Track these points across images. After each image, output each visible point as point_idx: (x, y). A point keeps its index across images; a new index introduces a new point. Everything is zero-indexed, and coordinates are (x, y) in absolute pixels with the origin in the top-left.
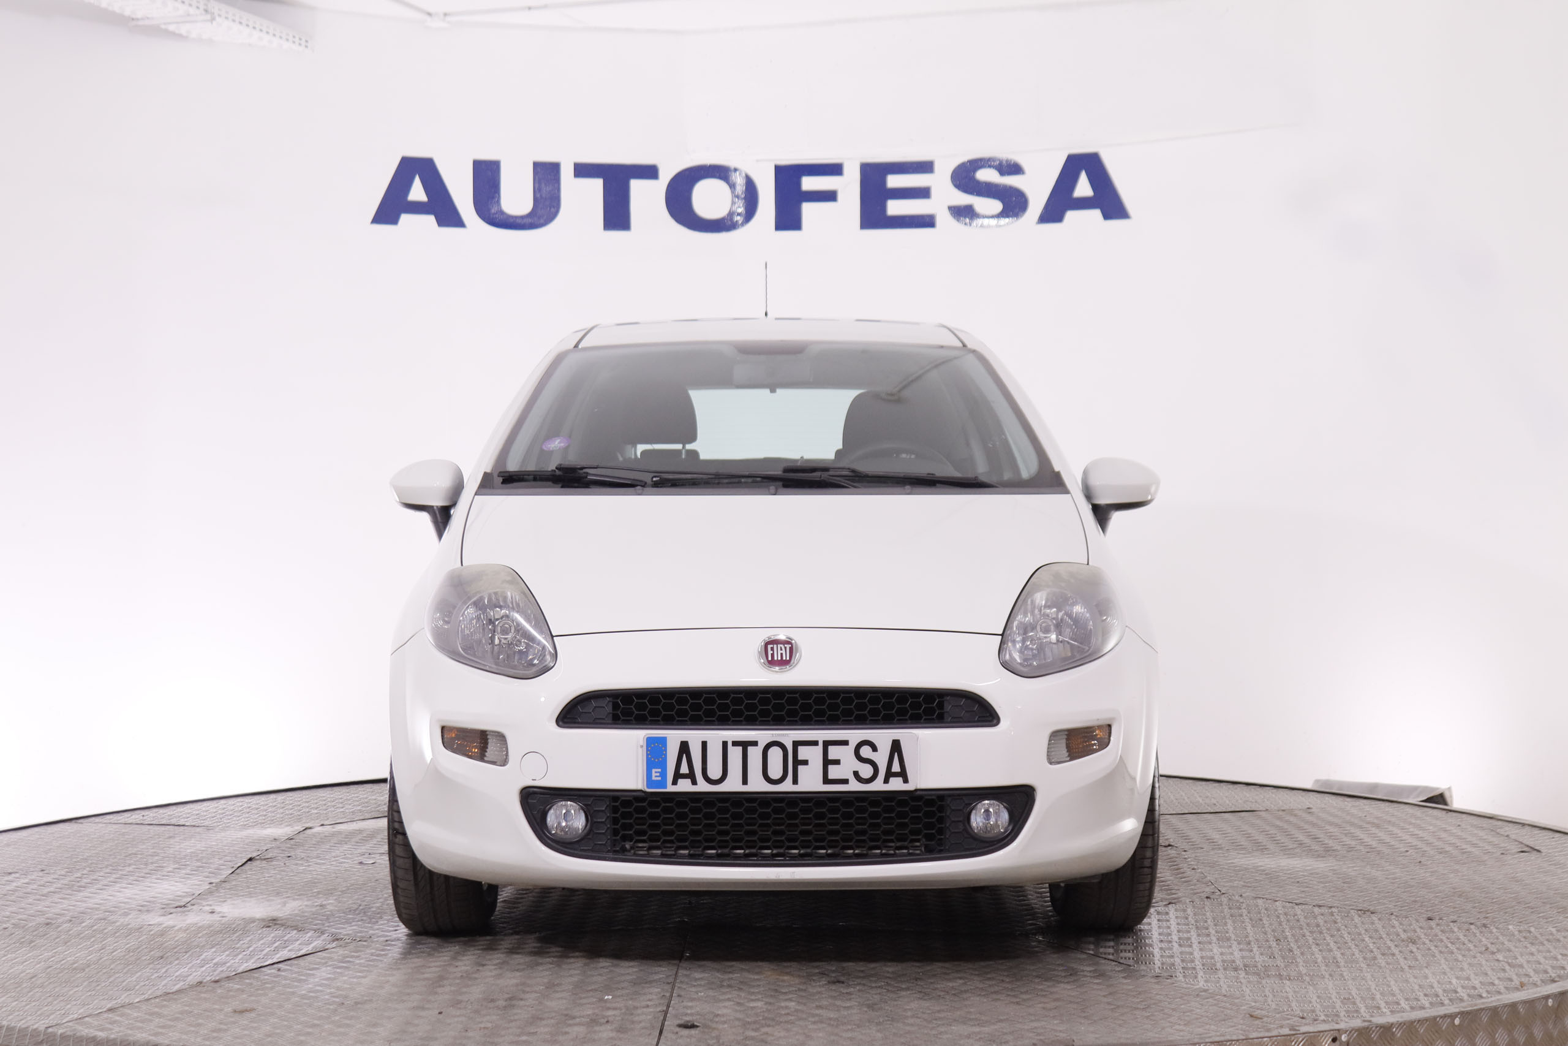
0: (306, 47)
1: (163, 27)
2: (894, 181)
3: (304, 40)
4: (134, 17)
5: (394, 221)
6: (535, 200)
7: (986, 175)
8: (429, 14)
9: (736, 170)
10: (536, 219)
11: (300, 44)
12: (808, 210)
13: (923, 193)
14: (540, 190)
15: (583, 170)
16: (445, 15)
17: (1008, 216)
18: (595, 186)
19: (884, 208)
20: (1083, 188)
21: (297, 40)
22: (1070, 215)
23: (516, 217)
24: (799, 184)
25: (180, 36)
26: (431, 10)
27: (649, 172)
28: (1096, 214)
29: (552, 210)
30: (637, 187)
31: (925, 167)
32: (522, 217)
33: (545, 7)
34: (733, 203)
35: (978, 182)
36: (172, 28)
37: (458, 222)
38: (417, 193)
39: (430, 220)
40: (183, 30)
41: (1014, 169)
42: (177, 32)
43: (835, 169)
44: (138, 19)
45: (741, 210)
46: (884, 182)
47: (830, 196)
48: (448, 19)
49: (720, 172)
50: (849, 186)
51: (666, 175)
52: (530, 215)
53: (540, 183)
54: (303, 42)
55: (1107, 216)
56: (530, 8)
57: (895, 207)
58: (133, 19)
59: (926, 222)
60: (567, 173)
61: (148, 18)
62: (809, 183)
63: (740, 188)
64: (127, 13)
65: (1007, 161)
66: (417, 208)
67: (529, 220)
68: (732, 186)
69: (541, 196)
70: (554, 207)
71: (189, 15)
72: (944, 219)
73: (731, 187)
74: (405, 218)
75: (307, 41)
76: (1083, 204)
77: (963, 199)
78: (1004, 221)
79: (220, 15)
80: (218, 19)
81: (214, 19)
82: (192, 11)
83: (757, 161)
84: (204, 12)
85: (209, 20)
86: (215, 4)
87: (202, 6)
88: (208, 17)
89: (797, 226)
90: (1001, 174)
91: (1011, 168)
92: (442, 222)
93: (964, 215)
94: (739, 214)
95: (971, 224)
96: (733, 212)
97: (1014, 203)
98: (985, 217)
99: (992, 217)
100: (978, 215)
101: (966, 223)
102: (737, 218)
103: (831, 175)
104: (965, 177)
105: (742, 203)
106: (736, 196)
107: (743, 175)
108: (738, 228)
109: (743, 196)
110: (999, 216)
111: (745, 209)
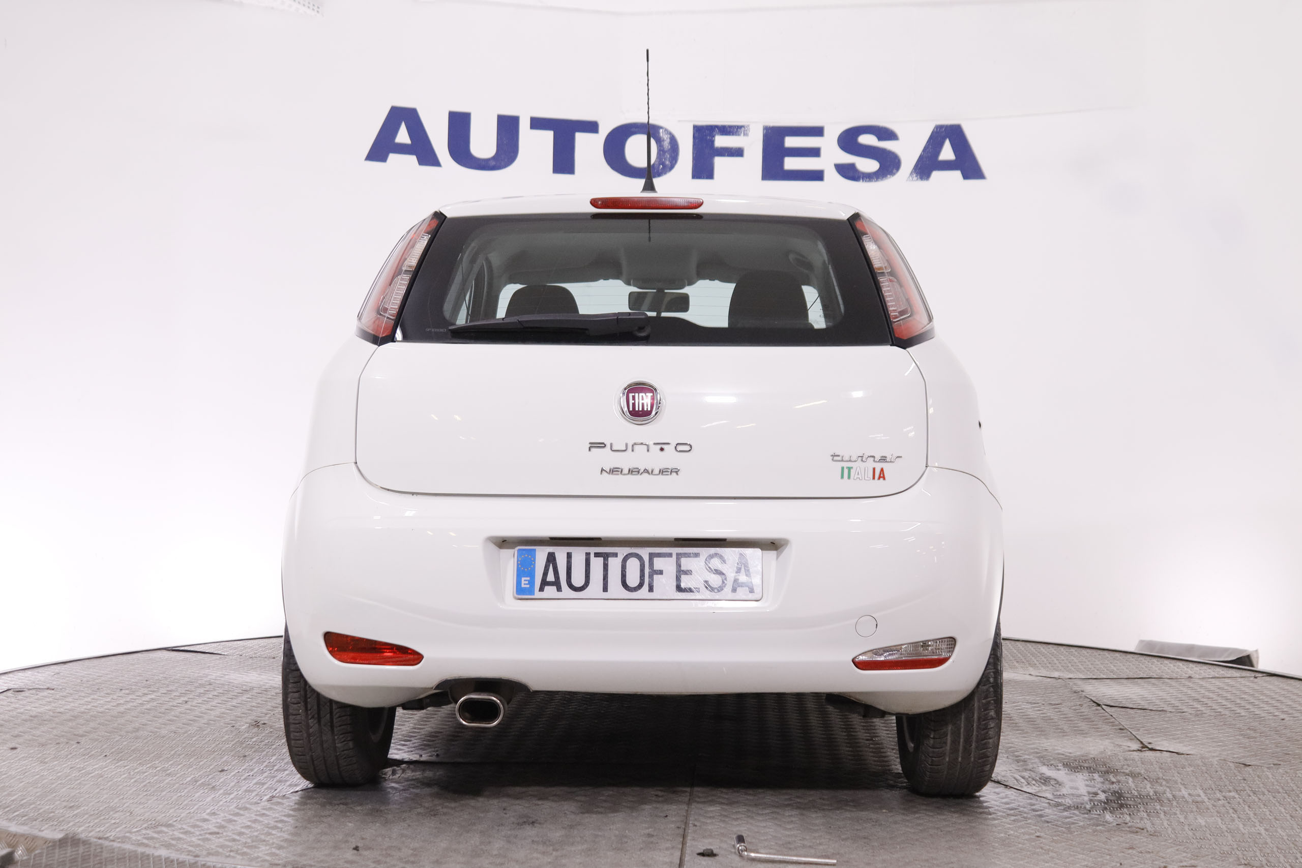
2: (791, 142)
5: (383, 159)
6: (498, 146)
7: (867, 140)
9: (661, 128)
10: (498, 161)
11: (313, 9)
12: (720, 163)
13: (815, 152)
14: (502, 137)
15: (538, 123)
17: (883, 175)
18: (548, 136)
19: (782, 163)
20: (947, 153)
21: (311, 6)
22: (935, 174)
23: (483, 159)
24: (713, 142)
27: (591, 127)
28: (957, 174)
29: (512, 154)
31: (817, 131)
32: (487, 160)
34: (659, 155)
35: (861, 145)
37: (434, 161)
38: (403, 136)
39: (413, 159)
41: (889, 135)
43: (741, 130)
45: (666, 161)
46: (783, 142)
47: (738, 152)
50: (753, 145)
51: (605, 130)
52: (494, 158)
53: (502, 132)
54: (315, 8)
55: (966, 176)
57: (791, 163)
59: (817, 176)
60: (524, 125)
62: (721, 141)
63: (666, 144)
65: (884, 128)
66: (402, 149)
67: (493, 163)
68: (658, 141)
69: (502, 144)
70: (513, 152)
72: (831, 174)
74: (392, 157)
75: (318, 8)
76: (947, 166)
77: (847, 158)
78: (880, 178)
83: (679, 122)
89: (710, 176)
90: (880, 138)
91: (886, 134)
92: (422, 162)
93: (848, 172)
94: (663, 164)
95: (854, 179)
96: (658, 163)
97: (889, 164)
98: (865, 174)
99: (870, 175)
100: (860, 173)
101: (849, 179)
102: (661, 167)
103: (739, 135)
104: (849, 140)
105: (666, 156)
106: (661, 149)
107: (668, 133)
108: (662, 175)
109: (667, 150)
110: (877, 174)
111: (669, 160)
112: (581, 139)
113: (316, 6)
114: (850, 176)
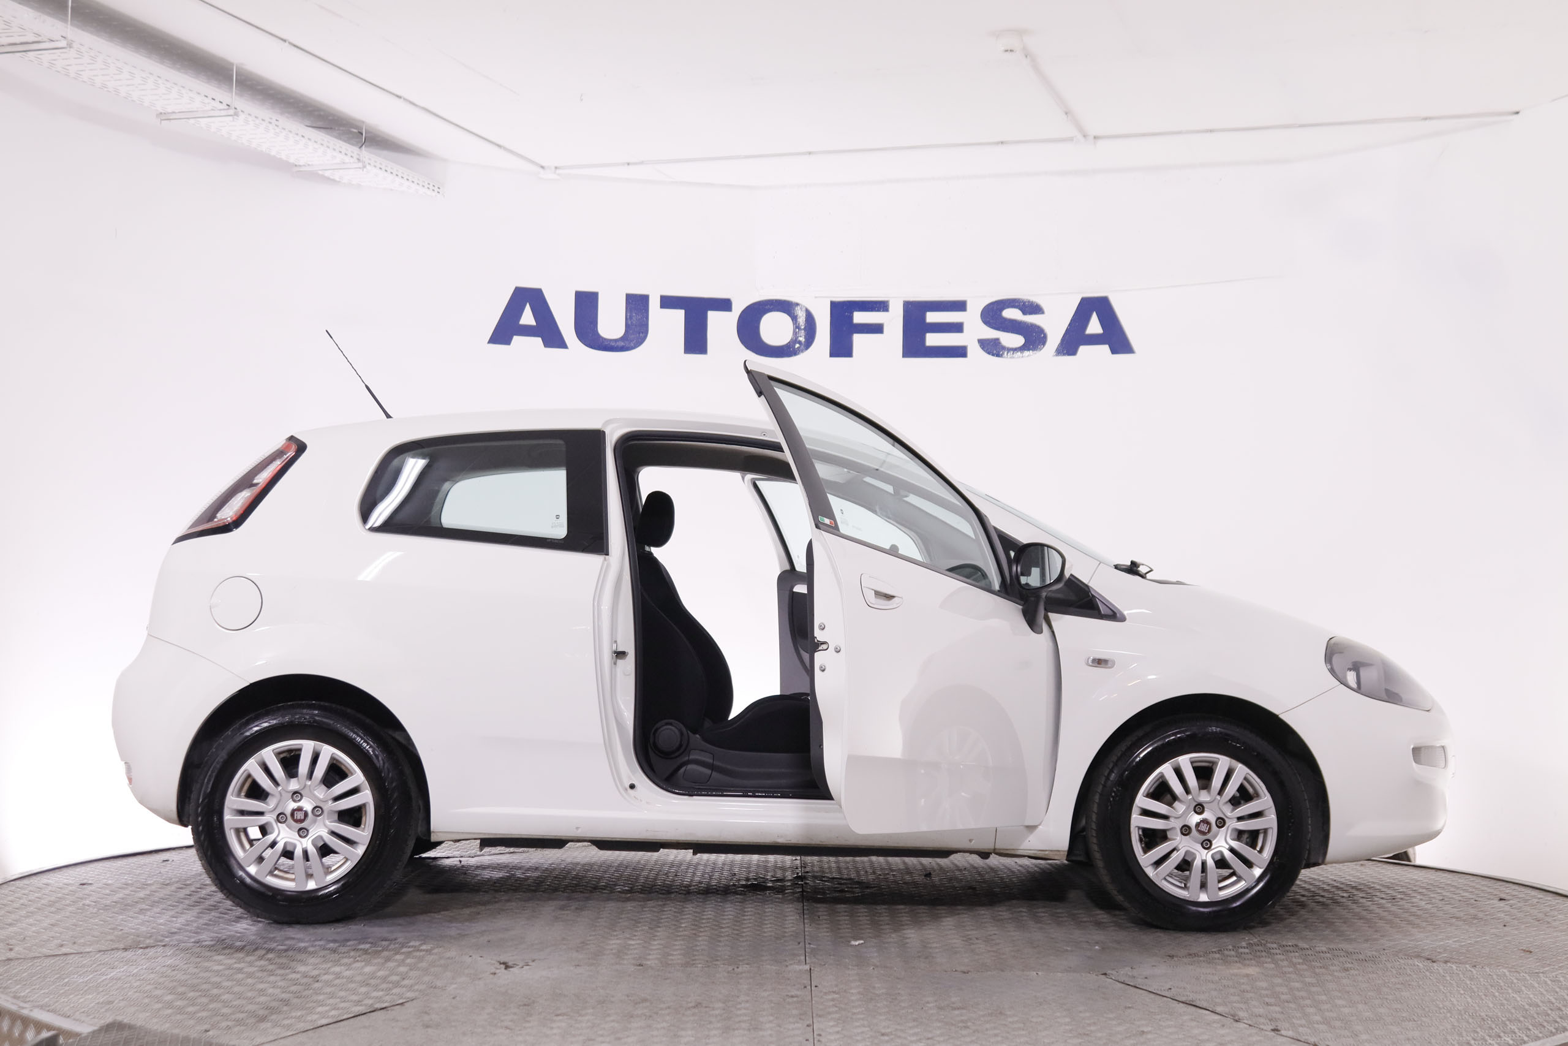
0: (438, 192)
1: (320, 172)
2: (932, 317)
3: (436, 187)
4: (297, 164)
5: (507, 342)
6: (627, 325)
7: (1011, 314)
8: (542, 167)
9: (797, 304)
10: (627, 342)
11: (433, 190)
12: (858, 339)
13: (958, 328)
14: (631, 317)
15: (668, 302)
16: (556, 168)
17: (1029, 350)
18: (679, 315)
19: (924, 340)
20: (1094, 326)
21: (431, 187)
22: (1083, 350)
23: (611, 340)
24: (851, 318)
25: (334, 180)
26: (543, 165)
27: (724, 305)
28: (1105, 349)
29: (641, 335)
30: (714, 318)
31: (960, 306)
32: (616, 341)
33: (642, 163)
34: (795, 333)
35: (1006, 320)
36: (327, 174)
37: (562, 344)
38: (528, 318)
39: (538, 341)
40: (337, 176)
41: (1035, 309)
42: (332, 177)
43: (881, 306)
44: (300, 166)
45: (802, 339)
46: (924, 317)
47: (877, 329)
48: (558, 171)
49: (785, 307)
50: (893, 321)
51: (738, 308)
52: (622, 339)
53: (631, 312)
54: (436, 189)
55: (1114, 351)
56: (628, 164)
57: (933, 339)
58: (296, 165)
59: (960, 352)
60: (654, 304)
61: (309, 165)
62: (859, 317)
63: (802, 320)
64: (292, 160)
65: (1029, 302)
66: (527, 331)
67: (621, 344)
68: (794, 318)
69: (632, 323)
70: (642, 333)
71: (344, 163)
72: (974, 350)
73: (792, 320)
74: (516, 339)
75: (439, 188)
76: (1094, 340)
77: (991, 333)
78: (1026, 353)
79: (369, 164)
80: (368, 167)
81: (364, 167)
82: (347, 159)
83: (816, 297)
84: (356, 161)
85: (360, 168)
86: (367, 154)
87: (355, 156)
88: (360, 165)
89: (849, 354)
90: (1024, 313)
91: (1033, 308)
92: (547, 344)
93: (992, 348)
94: (800, 342)
95: (998, 355)
96: (795, 341)
97: (1034, 338)
98: (1009, 350)
99: (1015, 350)
100: (1004, 348)
101: (993, 355)
102: (797, 346)
103: (879, 310)
104: (993, 315)
105: (803, 333)
106: (797, 327)
107: (804, 309)
108: (799, 354)
109: (803, 327)
110: (1022, 349)
111: (805, 338)
112: (712, 316)
114: (995, 352)
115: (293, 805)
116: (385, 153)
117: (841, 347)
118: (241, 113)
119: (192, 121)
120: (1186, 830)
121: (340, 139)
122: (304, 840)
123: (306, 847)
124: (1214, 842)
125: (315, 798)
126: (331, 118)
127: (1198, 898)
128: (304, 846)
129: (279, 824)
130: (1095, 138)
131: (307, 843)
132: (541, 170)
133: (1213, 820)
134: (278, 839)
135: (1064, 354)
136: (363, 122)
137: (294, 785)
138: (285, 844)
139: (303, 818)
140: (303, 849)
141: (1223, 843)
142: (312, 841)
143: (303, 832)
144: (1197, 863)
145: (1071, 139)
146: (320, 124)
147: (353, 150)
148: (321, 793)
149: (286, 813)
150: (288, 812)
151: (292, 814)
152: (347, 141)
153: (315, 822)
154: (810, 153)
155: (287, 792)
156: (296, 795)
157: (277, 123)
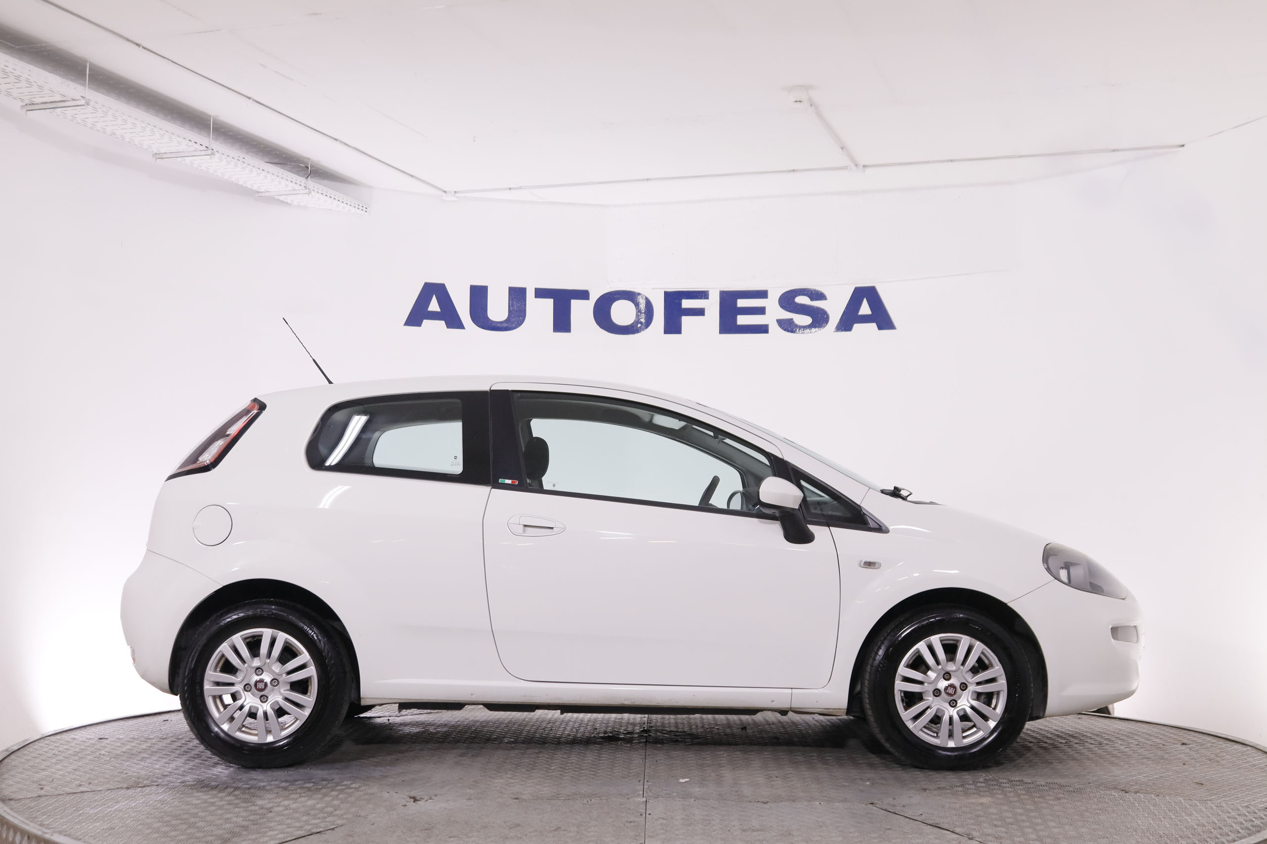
0: (366, 211)
1: (276, 197)
2: (742, 303)
4: (259, 191)
5: (419, 324)
6: (510, 311)
7: (802, 300)
8: (445, 192)
9: (639, 294)
10: (509, 324)
11: (362, 210)
12: (686, 320)
13: (761, 311)
14: (513, 306)
15: (541, 293)
16: (455, 192)
17: (815, 327)
18: (549, 303)
19: (735, 320)
20: (865, 309)
21: (361, 208)
22: (857, 327)
23: (497, 322)
24: (680, 304)
25: (287, 203)
26: (445, 190)
27: (583, 295)
28: (873, 326)
29: (521, 318)
30: (576, 305)
31: (763, 294)
32: (501, 323)
33: (520, 188)
34: (637, 316)
35: (797, 304)
36: (282, 198)
37: (459, 325)
38: (434, 306)
39: (443, 323)
40: (289, 199)
41: (820, 296)
42: (285, 201)
43: (702, 295)
44: (261, 192)
45: (643, 320)
46: (736, 303)
47: (700, 312)
48: (457, 195)
49: (630, 296)
50: (712, 306)
51: (594, 297)
52: (506, 321)
53: (513, 300)
54: (364, 209)
55: (880, 328)
56: (510, 189)
57: (742, 320)
58: (258, 192)
59: (762, 329)
60: (530, 295)
61: (268, 192)
62: (686, 304)
63: (642, 306)
64: (255, 188)
65: (815, 290)
66: (434, 316)
67: (505, 325)
68: (637, 305)
69: (513, 309)
70: (521, 316)
71: (294, 190)
72: (774, 328)
73: (635, 306)
74: (426, 323)
75: (367, 208)
76: (865, 319)
77: (786, 315)
78: (813, 330)
79: (314, 190)
80: (313, 193)
81: (310, 193)
82: (297, 187)
83: (653, 289)
84: (304, 188)
85: (307, 194)
86: (311, 183)
87: (303, 185)
88: (307, 191)
89: (679, 331)
90: (812, 299)
91: (818, 295)
92: (449, 326)
93: (788, 326)
94: (641, 323)
95: (792, 331)
96: (637, 321)
97: (819, 318)
98: (801, 327)
99: (805, 327)
100: (796, 326)
101: (788, 331)
102: (639, 325)
103: (701, 298)
104: (788, 301)
105: (643, 316)
106: (639, 311)
107: (644, 297)
108: (640, 332)
109: (643, 311)
110: (810, 327)
111: (645, 319)
112: (575, 303)
113: (364, 207)
114: (790, 329)
115: (257, 678)
116: (326, 182)
117: (673, 326)
118: (216, 153)
119: (179, 159)
120: (937, 693)
121: (291, 172)
122: (264, 705)
123: (266, 710)
124: (958, 702)
125: (272, 672)
126: (284, 156)
127: (947, 745)
128: (265, 709)
129: (245, 692)
130: (864, 166)
131: (267, 707)
132: (444, 194)
133: (957, 685)
134: (245, 704)
135: (842, 331)
136: (309, 159)
137: (256, 663)
138: (250, 707)
139: (263, 687)
140: (263, 711)
141: (965, 702)
142: (271, 705)
143: (264, 699)
144: (946, 718)
145: (846, 168)
146: (276, 161)
147: (301, 180)
148: (277, 668)
149: (250, 683)
150: (252, 683)
151: (256, 685)
152: (297, 173)
153: (273, 690)
154: (648, 180)
155: (251, 667)
156: (259, 670)
157: (244, 160)
